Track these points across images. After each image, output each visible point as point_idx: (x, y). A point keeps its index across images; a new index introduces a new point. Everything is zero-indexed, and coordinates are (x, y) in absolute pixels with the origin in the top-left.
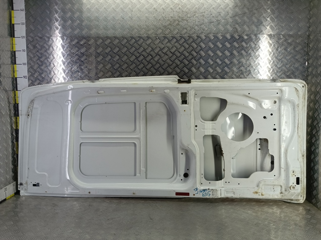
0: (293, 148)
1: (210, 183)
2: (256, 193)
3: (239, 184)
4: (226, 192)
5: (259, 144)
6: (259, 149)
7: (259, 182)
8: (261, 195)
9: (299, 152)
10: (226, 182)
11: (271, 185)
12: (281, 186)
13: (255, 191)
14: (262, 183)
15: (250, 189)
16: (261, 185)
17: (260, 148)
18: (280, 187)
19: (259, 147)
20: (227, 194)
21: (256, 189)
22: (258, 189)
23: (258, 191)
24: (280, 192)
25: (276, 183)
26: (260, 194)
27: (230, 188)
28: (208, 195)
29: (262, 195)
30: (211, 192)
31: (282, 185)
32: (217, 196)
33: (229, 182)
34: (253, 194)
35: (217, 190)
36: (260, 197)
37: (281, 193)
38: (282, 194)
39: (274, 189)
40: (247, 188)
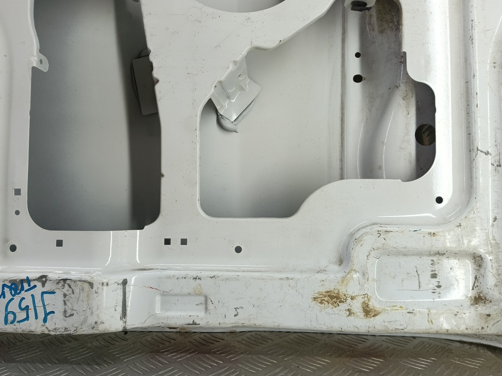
1: (59, 243)
2: (334, 298)
3: (238, 250)
4: (158, 298)
5: (358, 55)
6: (357, 79)
7: (352, 235)
8: (362, 315)
10: (167, 242)
11: (420, 254)
12: (478, 260)
13: (323, 290)
14: (369, 241)
15: (297, 276)
16: (359, 254)
17: (358, 72)
18: (469, 264)
19: (354, 67)
20: (165, 306)
21: (331, 280)
22: (343, 279)
23: (343, 290)
24: (471, 294)
25: (448, 240)
26: (357, 306)
27: (183, 273)
28: (41, 315)
29: (368, 311)
30: (59, 295)
31: (482, 251)
32: (91, 320)
33: (184, 242)
34: (317, 306)
35: (91, 285)
36: (358, 324)
37: (479, 299)
38: (482, 309)
39: (434, 276)
40: (280, 272)
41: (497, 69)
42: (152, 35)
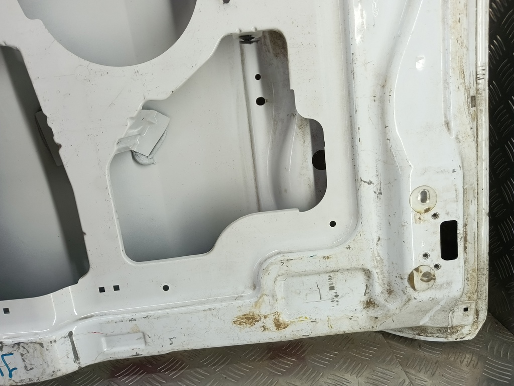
0: (420, 65)
1: (6, 311)
2: (250, 319)
3: (166, 288)
4: (103, 340)
5: (258, 77)
6: (260, 101)
7: (261, 264)
8: (274, 329)
9: (455, 81)
10: (102, 290)
11: (319, 273)
12: (368, 273)
13: (241, 314)
14: (274, 270)
15: (218, 305)
16: (267, 281)
17: (260, 96)
18: (361, 278)
19: (256, 90)
21: (246, 305)
22: (256, 303)
23: (257, 312)
24: (365, 299)
25: (341, 259)
26: (269, 323)
27: (120, 317)
28: (6, 372)
29: (279, 325)
30: (17, 355)
31: (368, 266)
32: (49, 371)
33: (116, 288)
34: (237, 328)
35: (41, 345)
36: (274, 336)
37: (370, 304)
38: (372, 312)
39: (332, 288)
40: (203, 303)
41: (377, 102)
42: (45, 100)
